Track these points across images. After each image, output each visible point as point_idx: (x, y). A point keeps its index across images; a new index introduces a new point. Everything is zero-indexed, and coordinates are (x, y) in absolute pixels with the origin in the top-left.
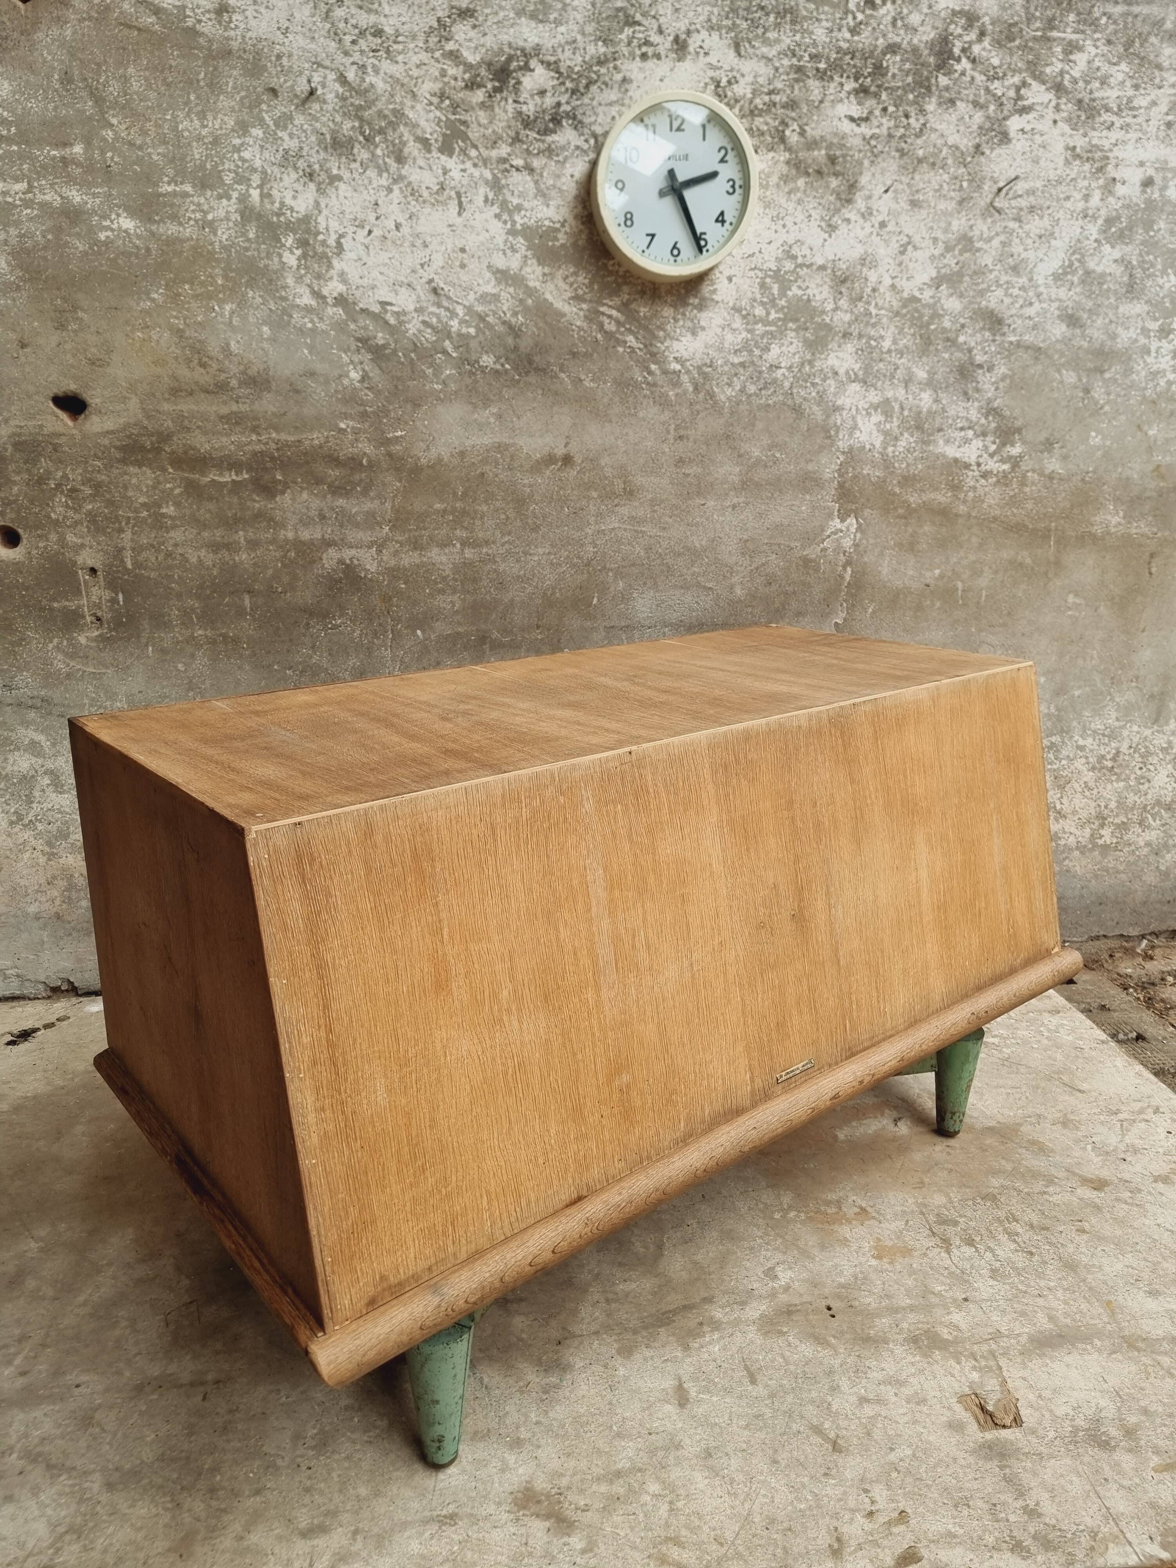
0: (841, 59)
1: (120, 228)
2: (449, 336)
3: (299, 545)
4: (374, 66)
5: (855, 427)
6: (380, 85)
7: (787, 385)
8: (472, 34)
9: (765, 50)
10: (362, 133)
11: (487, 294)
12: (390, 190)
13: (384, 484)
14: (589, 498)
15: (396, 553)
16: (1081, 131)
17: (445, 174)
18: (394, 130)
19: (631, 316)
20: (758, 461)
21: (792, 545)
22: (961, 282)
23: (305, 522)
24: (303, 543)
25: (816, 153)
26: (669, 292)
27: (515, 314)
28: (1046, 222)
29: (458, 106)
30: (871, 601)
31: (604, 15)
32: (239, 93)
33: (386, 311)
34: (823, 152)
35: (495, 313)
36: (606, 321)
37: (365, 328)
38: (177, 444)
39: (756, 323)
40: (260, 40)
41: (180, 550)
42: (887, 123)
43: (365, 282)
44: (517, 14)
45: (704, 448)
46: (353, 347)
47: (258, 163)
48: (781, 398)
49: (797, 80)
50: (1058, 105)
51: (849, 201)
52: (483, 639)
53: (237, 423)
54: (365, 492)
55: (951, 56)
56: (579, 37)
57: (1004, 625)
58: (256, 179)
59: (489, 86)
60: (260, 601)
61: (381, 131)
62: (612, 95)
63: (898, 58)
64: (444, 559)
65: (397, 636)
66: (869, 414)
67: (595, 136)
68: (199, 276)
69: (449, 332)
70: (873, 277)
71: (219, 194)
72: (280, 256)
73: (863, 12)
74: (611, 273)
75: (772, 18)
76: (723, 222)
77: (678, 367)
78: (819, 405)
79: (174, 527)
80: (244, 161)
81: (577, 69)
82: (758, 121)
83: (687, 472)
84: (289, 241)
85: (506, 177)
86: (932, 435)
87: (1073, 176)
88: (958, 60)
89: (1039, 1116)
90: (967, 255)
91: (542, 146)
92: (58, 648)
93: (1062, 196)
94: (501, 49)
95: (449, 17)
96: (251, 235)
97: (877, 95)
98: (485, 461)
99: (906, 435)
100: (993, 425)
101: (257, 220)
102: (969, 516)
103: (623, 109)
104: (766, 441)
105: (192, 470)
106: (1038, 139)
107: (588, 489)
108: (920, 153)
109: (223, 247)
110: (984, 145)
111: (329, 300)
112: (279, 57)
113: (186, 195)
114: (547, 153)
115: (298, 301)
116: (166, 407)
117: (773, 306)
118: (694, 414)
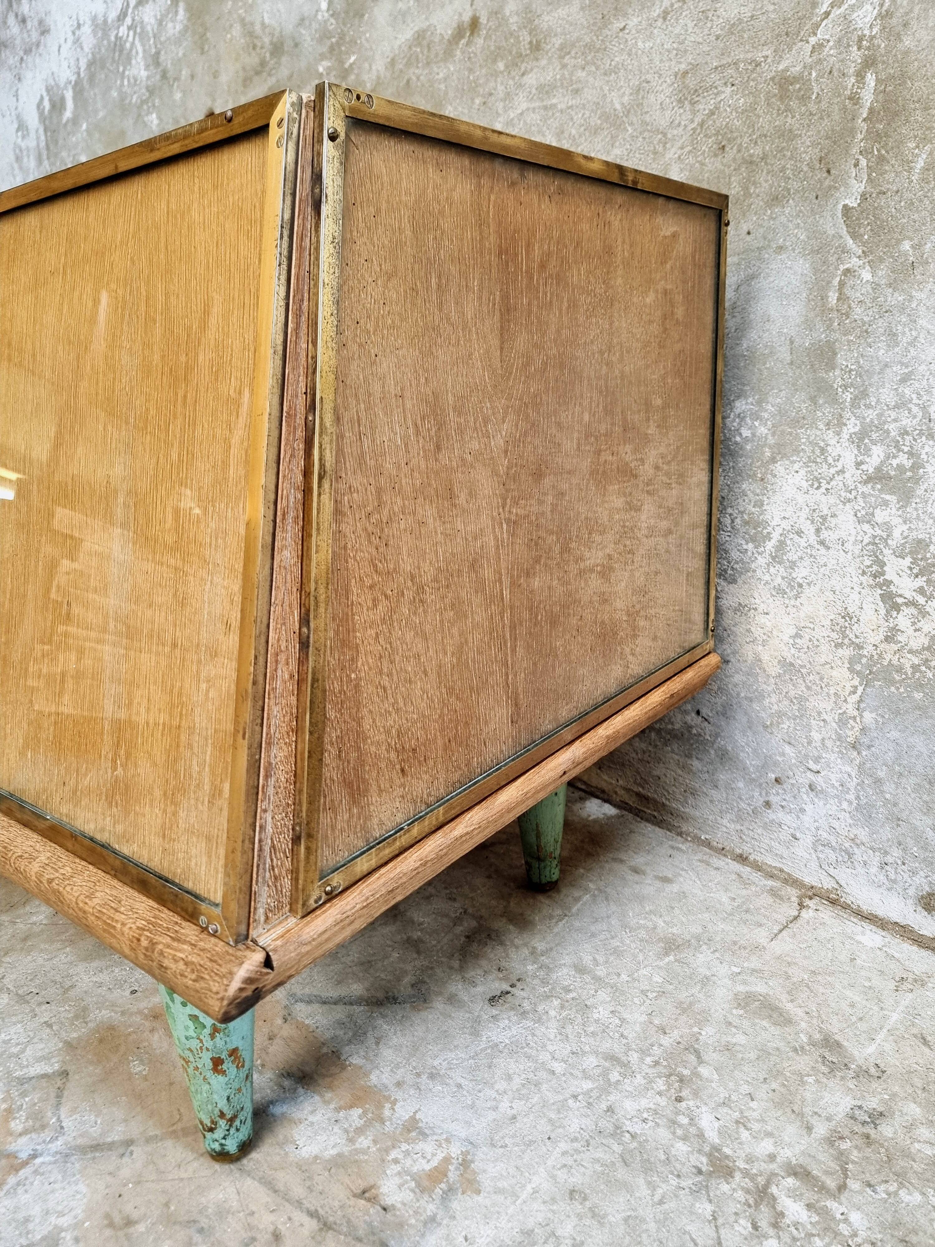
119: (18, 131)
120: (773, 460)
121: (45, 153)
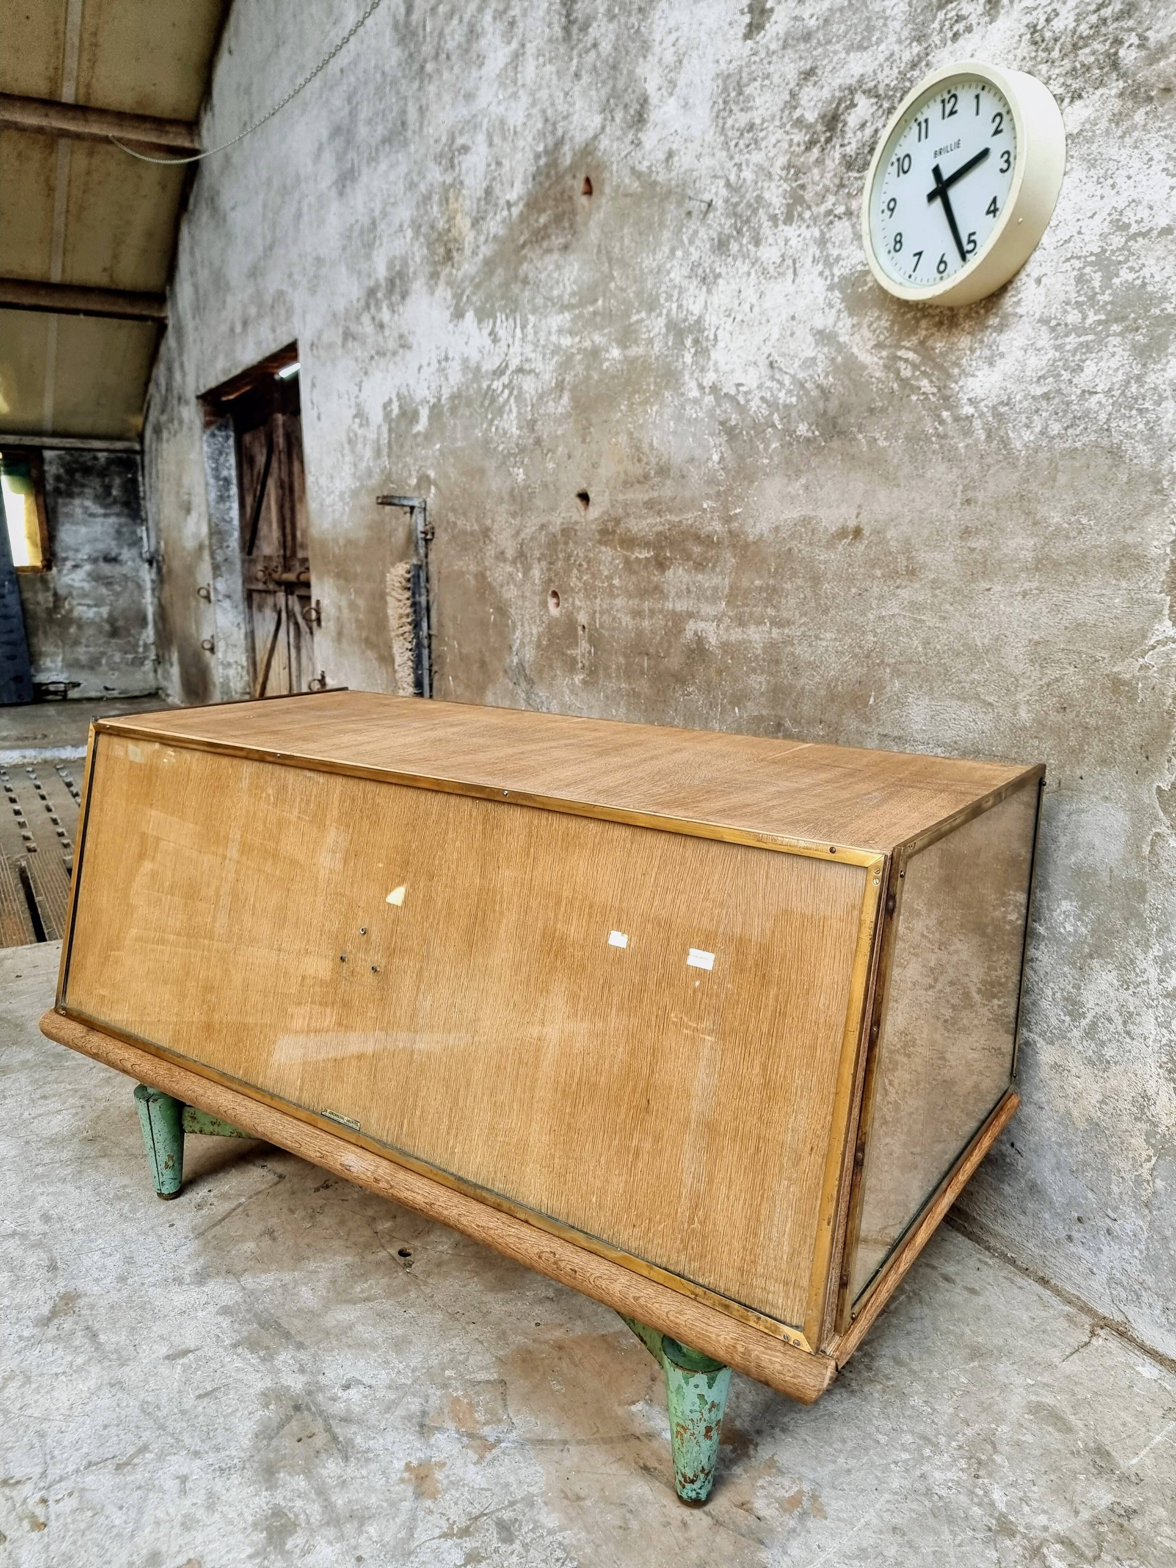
1: (612, 357)
2: (778, 410)
3: (674, 615)
4: (747, 161)
6: (750, 177)
7: (1103, 417)
8: (813, 92)
10: (736, 228)
11: (808, 359)
12: (749, 274)
13: (725, 561)
14: (873, 577)
15: (727, 629)
17: (786, 244)
18: (756, 216)
19: (928, 355)
20: (1058, 529)
21: (1098, 655)
23: (679, 595)
24: (677, 614)
26: (968, 316)
27: (827, 375)
29: (799, 171)
31: (919, 10)
32: (672, 224)
33: (739, 392)
35: (812, 378)
36: (902, 365)
37: (725, 412)
38: (622, 527)
39: (1067, 335)
40: (686, 172)
41: (619, 615)
43: (728, 368)
44: (847, 52)
45: (993, 512)
46: (717, 431)
47: (677, 282)
48: (1093, 437)
52: (779, 725)
53: (651, 508)
54: (714, 568)
56: (896, 48)
58: (676, 293)
59: (823, 139)
60: (652, 663)
61: (748, 221)
64: (758, 637)
65: (723, 709)
68: (643, 386)
69: (778, 404)
71: (658, 314)
72: (683, 357)
76: (995, 211)
77: (971, 411)
78: (1147, 441)
79: (618, 595)
80: (671, 280)
81: (893, 84)
83: (973, 546)
84: (688, 342)
85: (830, 230)
92: (567, 684)
94: (834, 96)
95: (798, 84)
96: (670, 343)
98: (792, 537)
101: (674, 329)
104: (1070, 501)
105: (628, 548)
107: (873, 567)
109: (656, 358)
111: (707, 390)
112: (695, 181)
113: (642, 320)
115: (690, 395)
116: (621, 497)
117: (1092, 306)
118: (985, 469)
119: (355, 416)
120: (1091, 956)
121: (385, 451)
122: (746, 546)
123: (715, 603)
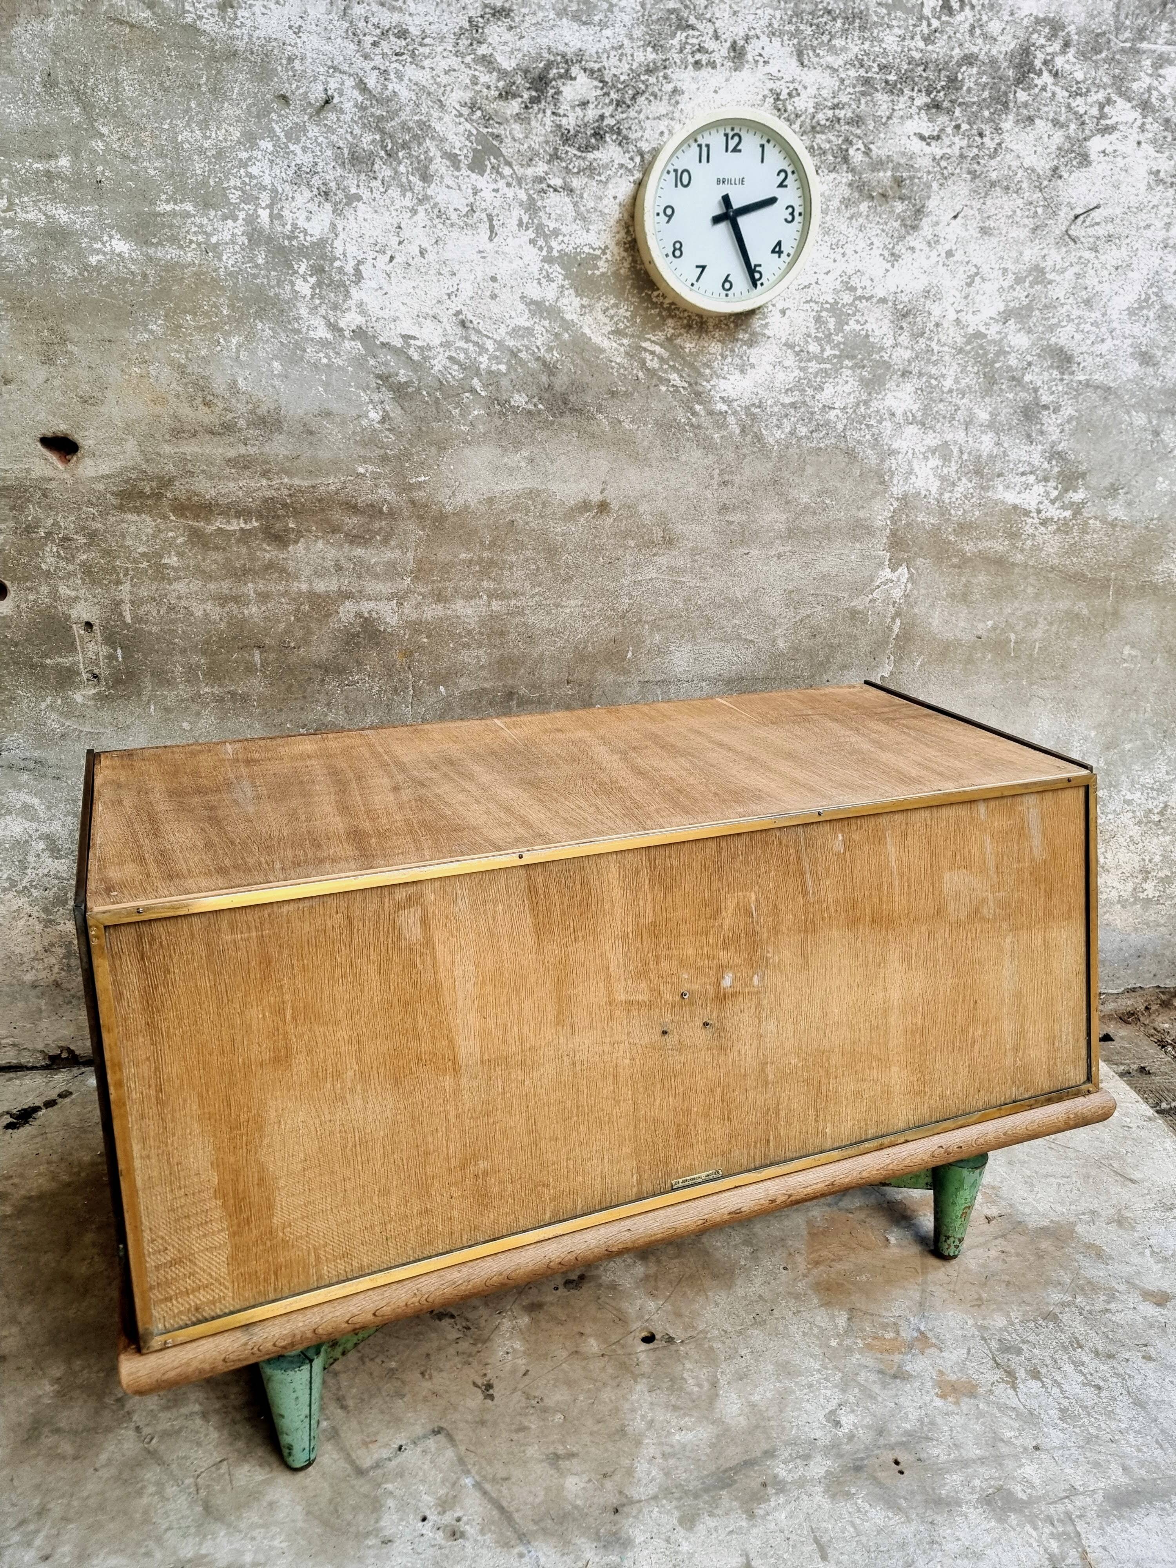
0: (912, 70)
1: (113, 252)
2: (478, 373)
3: (313, 597)
4: (397, 71)
5: (911, 472)
6: (405, 94)
7: (840, 427)
8: (507, 36)
9: (830, 59)
10: (384, 147)
11: (520, 328)
12: (414, 212)
13: (405, 533)
14: (626, 547)
15: (417, 607)
16: (1167, 154)
17: (475, 194)
18: (420, 144)
19: (676, 352)
20: (807, 507)
21: (840, 596)
22: (1030, 316)
23: (320, 573)
24: (319, 596)
25: (881, 174)
26: (717, 326)
27: (550, 349)
28: (1124, 252)
29: (490, 118)
30: (920, 654)
31: (654, 18)
32: (245, 100)
33: (409, 346)
34: (889, 173)
35: (528, 348)
36: (649, 357)
37: (386, 364)
38: (179, 490)
39: (809, 360)
40: (269, 40)
41: (184, 603)
42: (960, 142)
43: (385, 314)
44: (557, 14)
45: (750, 493)
46: (373, 385)
47: (267, 181)
48: (833, 441)
49: (863, 94)
50: (1143, 124)
51: (915, 228)
52: (510, 695)
53: (245, 467)
54: (386, 541)
55: (1031, 69)
56: (626, 42)
57: (1056, 678)
58: (265, 198)
59: (526, 95)
60: (272, 656)
61: (405, 146)
62: (660, 107)
63: (975, 70)
64: (469, 611)
65: (418, 693)
66: (926, 458)
67: (642, 154)
68: (201, 307)
69: (478, 369)
70: (936, 310)
71: (224, 214)
72: (293, 284)
73: (939, 18)
74: (655, 305)
75: (839, 23)
76: (780, 253)
77: (724, 408)
78: (873, 449)
79: (178, 579)
80: (251, 177)
81: (622, 78)
82: (820, 138)
83: (731, 519)
84: (303, 267)
85: (542, 199)
86: (991, 480)
87: (1155, 202)
88: (1039, 74)
89: (1093, 1212)
90: (1038, 287)
91: (584, 164)
92: (51, 707)
93: (1142, 224)
94: (539, 54)
95: (482, 17)
96: (260, 261)
97: (950, 112)
98: (515, 508)
99: (964, 480)
100: (1056, 469)
101: (267, 243)
102: (1026, 566)
103: (672, 123)
104: (815, 487)
105: (197, 517)
106: (1120, 162)
107: (625, 537)
108: (994, 176)
109: (230, 274)
110: (1062, 168)
111: (346, 333)
112: (290, 60)
113: (187, 215)
114: (588, 172)
115: (312, 334)
116: (167, 449)
117: (829, 342)
118: (740, 458)
122: (441, 518)
123: (392, 580)
